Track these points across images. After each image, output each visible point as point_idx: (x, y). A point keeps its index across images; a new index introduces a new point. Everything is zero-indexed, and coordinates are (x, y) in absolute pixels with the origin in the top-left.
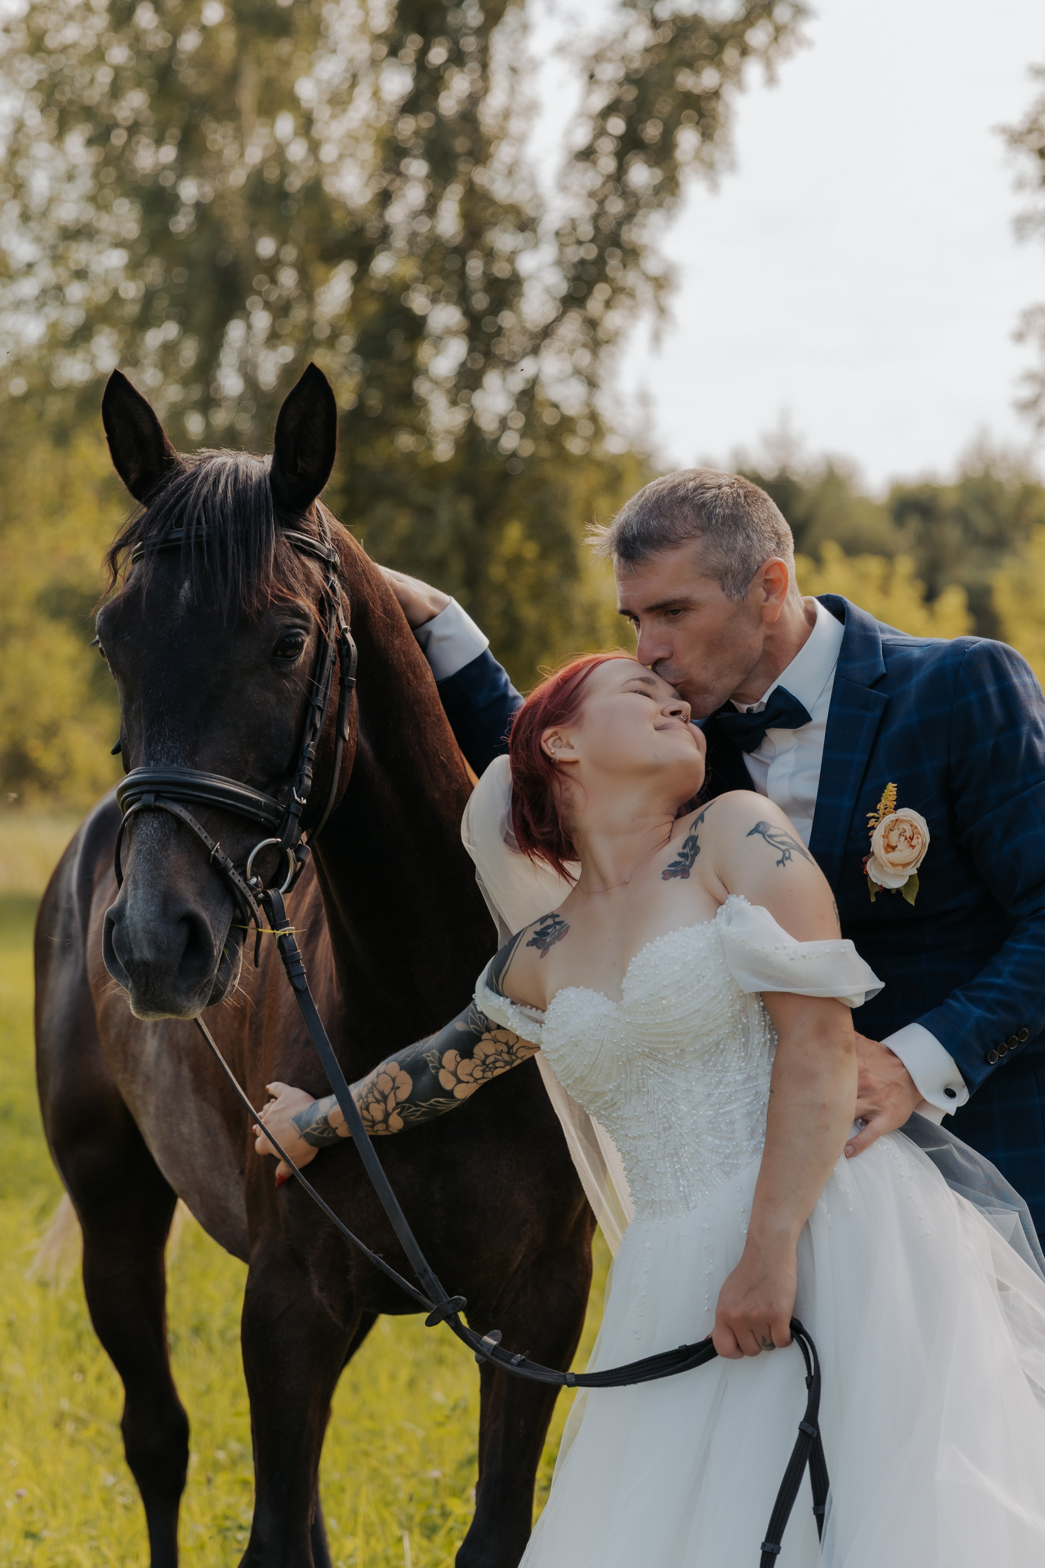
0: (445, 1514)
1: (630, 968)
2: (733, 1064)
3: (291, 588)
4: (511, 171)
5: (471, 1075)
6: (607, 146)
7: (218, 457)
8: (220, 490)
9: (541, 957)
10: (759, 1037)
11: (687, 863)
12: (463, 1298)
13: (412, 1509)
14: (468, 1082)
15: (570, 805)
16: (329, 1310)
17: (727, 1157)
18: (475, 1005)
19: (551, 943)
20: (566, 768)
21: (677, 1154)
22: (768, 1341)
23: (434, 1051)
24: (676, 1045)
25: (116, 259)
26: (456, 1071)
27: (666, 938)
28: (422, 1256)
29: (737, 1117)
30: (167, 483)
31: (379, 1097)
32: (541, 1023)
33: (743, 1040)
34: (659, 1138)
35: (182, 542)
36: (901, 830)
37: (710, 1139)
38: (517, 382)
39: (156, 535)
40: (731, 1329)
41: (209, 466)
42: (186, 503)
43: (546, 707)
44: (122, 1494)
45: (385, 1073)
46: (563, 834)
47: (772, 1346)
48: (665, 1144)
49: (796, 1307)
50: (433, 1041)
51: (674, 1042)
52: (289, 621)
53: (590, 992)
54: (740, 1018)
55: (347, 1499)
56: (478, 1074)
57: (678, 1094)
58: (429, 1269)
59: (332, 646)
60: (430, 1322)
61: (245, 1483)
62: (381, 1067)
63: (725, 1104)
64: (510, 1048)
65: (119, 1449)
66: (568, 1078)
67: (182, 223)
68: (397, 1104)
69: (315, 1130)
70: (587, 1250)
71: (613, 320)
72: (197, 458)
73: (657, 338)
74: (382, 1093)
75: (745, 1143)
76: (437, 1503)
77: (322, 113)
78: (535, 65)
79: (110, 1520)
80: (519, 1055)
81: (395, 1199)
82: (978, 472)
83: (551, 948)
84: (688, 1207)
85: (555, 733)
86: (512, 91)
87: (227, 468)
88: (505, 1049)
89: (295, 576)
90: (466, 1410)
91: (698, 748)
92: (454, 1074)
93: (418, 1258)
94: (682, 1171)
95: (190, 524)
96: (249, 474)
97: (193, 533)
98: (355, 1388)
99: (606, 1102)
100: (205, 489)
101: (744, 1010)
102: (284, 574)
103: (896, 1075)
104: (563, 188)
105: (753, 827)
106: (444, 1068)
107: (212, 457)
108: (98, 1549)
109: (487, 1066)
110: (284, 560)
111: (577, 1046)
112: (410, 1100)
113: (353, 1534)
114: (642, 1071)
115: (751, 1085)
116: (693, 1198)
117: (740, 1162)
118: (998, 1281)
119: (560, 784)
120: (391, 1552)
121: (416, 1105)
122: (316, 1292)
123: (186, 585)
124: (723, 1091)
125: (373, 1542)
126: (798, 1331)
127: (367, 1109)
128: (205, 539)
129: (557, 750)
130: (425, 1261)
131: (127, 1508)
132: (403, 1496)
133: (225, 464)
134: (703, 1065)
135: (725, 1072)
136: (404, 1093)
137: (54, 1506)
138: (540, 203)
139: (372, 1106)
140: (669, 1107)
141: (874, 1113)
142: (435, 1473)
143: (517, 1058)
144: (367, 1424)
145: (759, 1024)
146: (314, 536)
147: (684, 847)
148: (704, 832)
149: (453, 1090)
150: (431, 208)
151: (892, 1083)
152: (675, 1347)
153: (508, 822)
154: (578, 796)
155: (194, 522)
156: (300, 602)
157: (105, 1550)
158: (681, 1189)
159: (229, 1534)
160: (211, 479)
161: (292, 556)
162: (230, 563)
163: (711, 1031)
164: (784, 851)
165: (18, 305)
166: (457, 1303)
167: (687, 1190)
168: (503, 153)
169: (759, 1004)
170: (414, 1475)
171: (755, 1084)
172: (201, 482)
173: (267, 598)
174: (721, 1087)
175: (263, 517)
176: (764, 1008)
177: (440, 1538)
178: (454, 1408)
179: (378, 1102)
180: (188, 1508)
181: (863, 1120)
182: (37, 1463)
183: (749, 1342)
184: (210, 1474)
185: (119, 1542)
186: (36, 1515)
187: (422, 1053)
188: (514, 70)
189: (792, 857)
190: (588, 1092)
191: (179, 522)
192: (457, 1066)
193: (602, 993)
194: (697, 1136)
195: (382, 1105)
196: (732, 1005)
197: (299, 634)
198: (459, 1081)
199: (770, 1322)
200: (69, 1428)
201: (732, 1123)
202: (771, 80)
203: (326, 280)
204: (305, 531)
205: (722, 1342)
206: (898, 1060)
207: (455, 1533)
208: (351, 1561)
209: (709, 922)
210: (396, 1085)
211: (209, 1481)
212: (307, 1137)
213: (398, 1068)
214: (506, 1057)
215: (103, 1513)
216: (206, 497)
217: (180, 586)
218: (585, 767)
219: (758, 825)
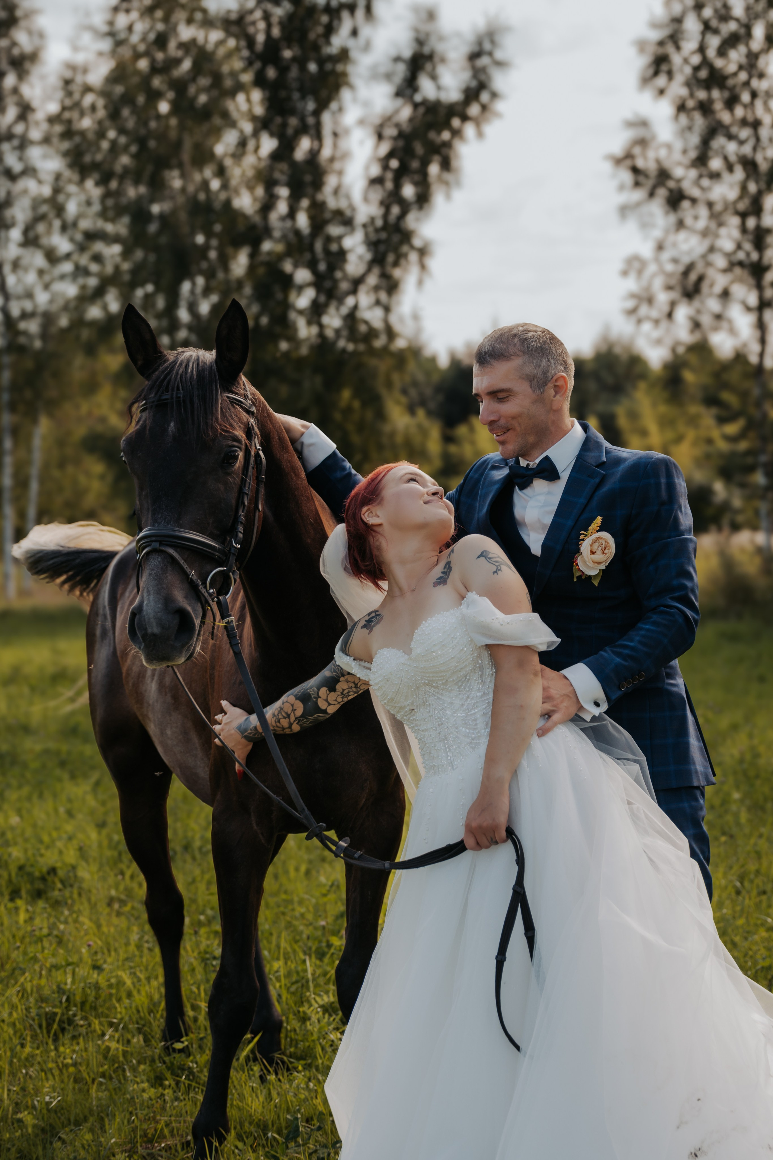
0: (329, 945)
1: (414, 636)
2: (475, 687)
3: (231, 425)
4: (336, 192)
5: (336, 700)
6: (389, 175)
7: (187, 352)
8: (189, 371)
9: (369, 634)
10: (489, 671)
11: (446, 577)
12: (324, 825)
13: (310, 944)
14: (334, 704)
15: (379, 549)
16: (261, 836)
17: (473, 739)
18: (335, 662)
19: (374, 626)
20: (376, 529)
21: (446, 739)
22: (494, 840)
23: (314, 688)
24: (442, 678)
25: (116, 249)
26: (327, 699)
27: (434, 619)
28: (302, 801)
29: (478, 716)
30: (159, 366)
31: (285, 715)
32: (369, 669)
33: (480, 673)
34: (436, 730)
35: (169, 401)
36: (600, 544)
37: (464, 729)
38: (345, 310)
39: (154, 397)
40: (473, 833)
41: (183, 357)
42: (171, 378)
43: (362, 495)
44: (147, 942)
45: (287, 702)
46: (376, 565)
47: (496, 843)
48: (439, 734)
49: (510, 819)
50: (313, 682)
51: (441, 676)
52: (231, 443)
53: (394, 651)
54: (478, 661)
55: (274, 939)
56: (340, 699)
57: (446, 705)
58: (306, 808)
59: (252, 459)
60: (308, 838)
61: (216, 933)
62: (284, 698)
63: (471, 709)
64: (356, 685)
65: (145, 916)
66: (385, 700)
67: (153, 228)
68: (296, 718)
69: (250, 733)
70: (402, 795)
71: (397, 273)
72: (175, 352)
73: (420, 283)
74: (286, 713)
75: (483, 731)
76: (324, 940)
77: (228, 162)
78: (347, 131)
79: (141, 957)
80: (362, 687)
81: (287, 770)
82: (604, 348)
83: (374, 628)
84: (453, 768)
85: (369, 509)
86: (335, 146)
87: (193, 358)
88: (354, 685)
89: (233, 419)
90: (338, 887)
91: (450, 512)
92: (326, 700)
93: (300, 802)
94: (449, 748)
95: (173, 390)
96: (205, 361)
97: (174, 396)
98: (276, 877)
99: (406, 712)
100: (181, 370)
101: (479, 656)
102: (227, 419)
103: (567, 690)
104: (366, 199)
105: (479, 553)
106: (320, 697)
107: (183, 352)
108: (135, 974)
109: (345, 695)
110: (226, 410)
111: (388, 681)
112: (303, 716)
113: (278, 959)
114: (425, 693)
115: (486, 698)
116: (456, 763)
117: (480, 741)
118: (627, 800)
119: (373, 538)
120: (300, 968)
121: (307, 718)
122: (255, 827)
123: (172, 424)
124: (470, 702)
125: (289, 963)
126: (511, 834)
127: (279, 722)
128: (182, 399)
129: (370, 519)
130: (303, 804)
131: (150, 950)
132: (305, 936)
133: (191, 356)
134: (458, 688)
135: (471, 692)
136: (299, 712)
137: (109, 951)
138: (353, 209)
139: (281, 721)
140: (441, 712)
141: (554, 712)
142: (323, 923)
143: (361, 690)
144: (284, 896)
145: (488, 664)
146: (242, 396)
147: (444, 568)
148: (454, 558)
149: (326, 709)
150: (292, 214)
151: (564, 695)
152: (444, 845)
153: (346, 560)
154: (384, 543)
155: (175, 389)
156: (236, 433)
157: (138, 974)
158: (449, 758)
159: (208, 962)
160: (184, 365)
161: (231, 407)
162: (196, 413)
163: (461, 669)
164: (497, 566)
165: (62, 277)
166: (321, 827)
167: (452, 759)
168: (331, 181)
169: (488, 652)
170: (311, 924)
171: (488, 697)
172: (178, 366)
173: (218, 431)
174: (469, 700)
175: (214, 387)
176: (491, 655)
177: (326, 960)
178: (332, 885)
179: (285, 718)
180: (185, 948)
181: (547, 715)
182: (99, 926)
183: (484, 841)
184: (197, 929)
185: (147, 969)
186: (99, 956)
187: (307, 689)
188: (335, 135)
189: (502, 569)
190: (396, 707)
191: (167, 390)
192: (327, 696)
193: (401, 651)
194: (457, 728)
195: (287, 720)
196: (473, 654)
197: (236, 451)
198: (329, 704)
199: (494, 829)
200: (116, 906)
201: (475, 720)
202: (480, 135)
203: (235, 257)
204: (237, 394)
205: (470, 842)
206: (567, 681)
207: (335, 956)
208: (277, 974)
209: (458, 609)
210: (294, 708)
211: (196, 933)
212: (246, 738)
213: (294, 699)
214: (354, 689)
215: (137, 953)
216: (181, 375)
217: (169, 425)
218: (386, 527)
219: (483, 553)
